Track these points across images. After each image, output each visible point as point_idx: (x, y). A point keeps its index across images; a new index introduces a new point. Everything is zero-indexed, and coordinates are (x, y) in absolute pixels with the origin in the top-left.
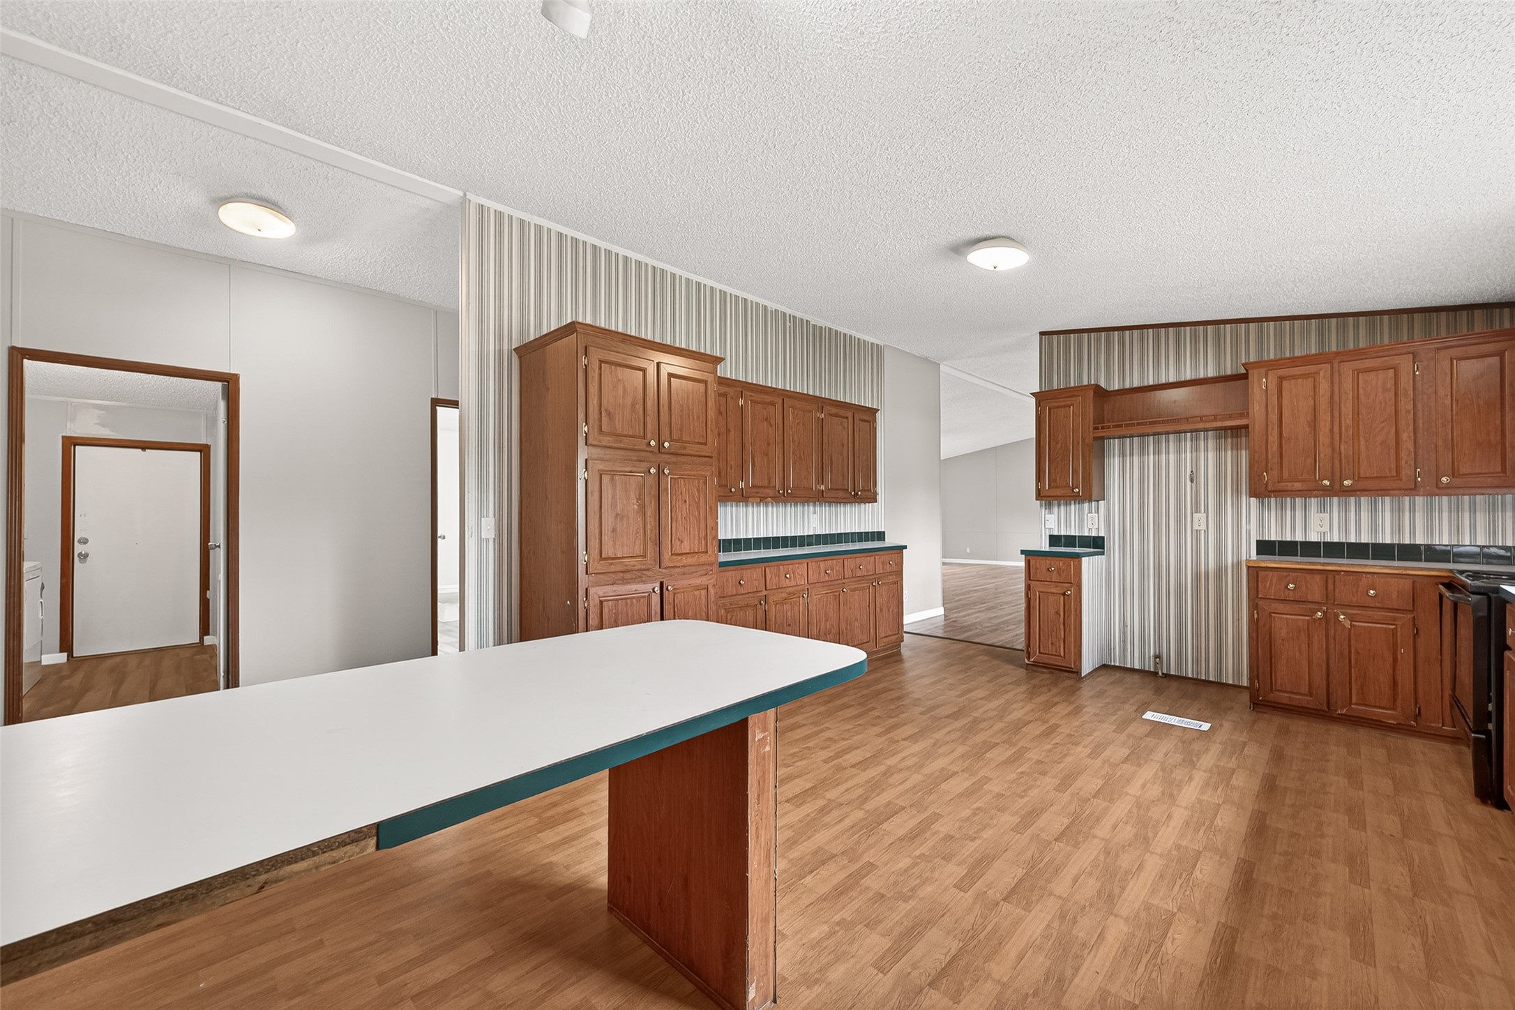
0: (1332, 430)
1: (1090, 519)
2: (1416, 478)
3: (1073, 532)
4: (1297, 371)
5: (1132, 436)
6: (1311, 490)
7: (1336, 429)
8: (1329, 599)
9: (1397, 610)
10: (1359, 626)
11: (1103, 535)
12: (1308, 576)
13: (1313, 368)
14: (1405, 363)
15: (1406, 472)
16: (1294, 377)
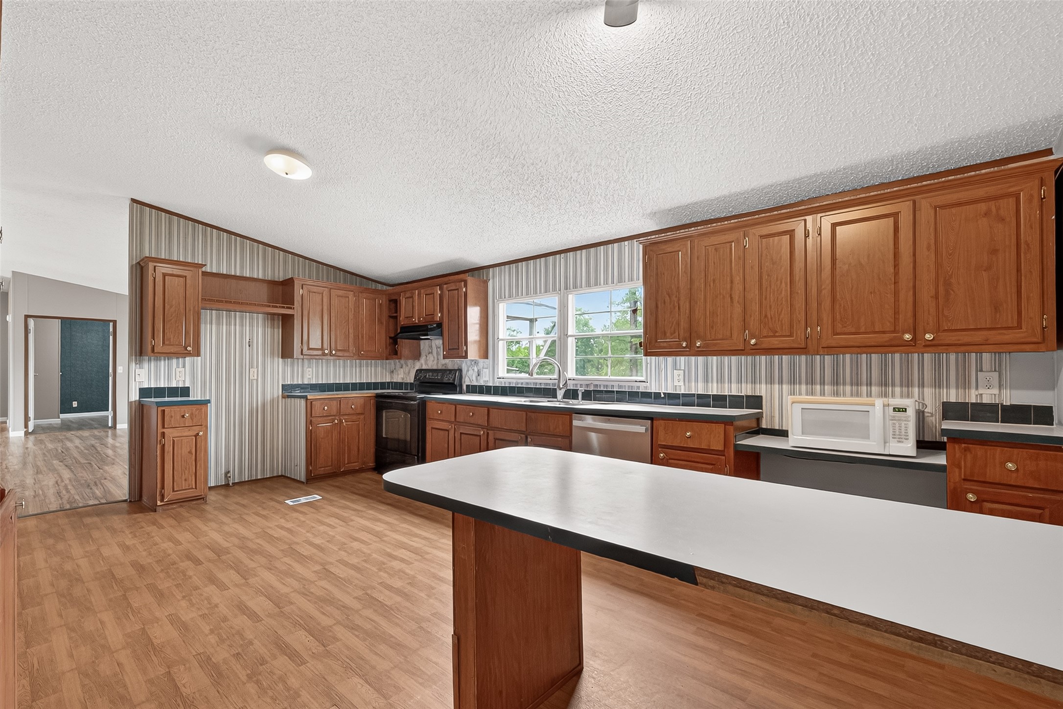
1: (178, 373)
3: (162, 384)
4: (315, 288)
5: (235, 311)
7: (329, 323)
8: (339, 413)
9: (360, 414)
10: (348, 424)
11: (189, 386)
12: (331, 402)
13: (321, 289)
14: (351, 296)
15: (351, 348)
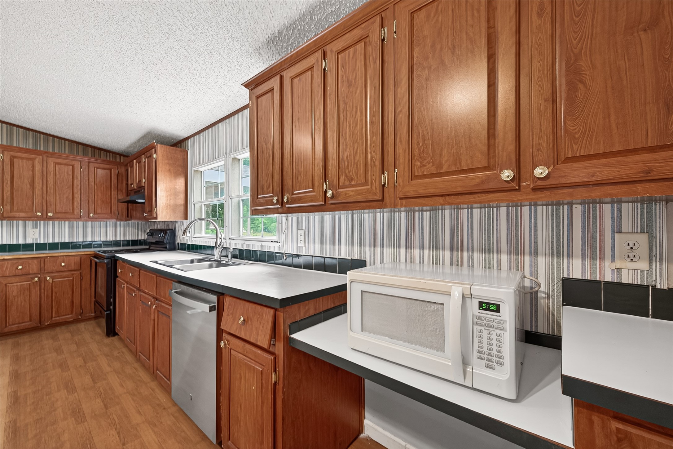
0: (42, 189)
2: (81, 214)
4: (23, 155)
6: (30, 217)
7: (45, 188)
8: (42, 271)
9: (74, 270)
10: (56, 281)
12: (30, 261)
13: (33, 156)
14: (77, 165)
15: (77, 211)
16: (21, 158)
